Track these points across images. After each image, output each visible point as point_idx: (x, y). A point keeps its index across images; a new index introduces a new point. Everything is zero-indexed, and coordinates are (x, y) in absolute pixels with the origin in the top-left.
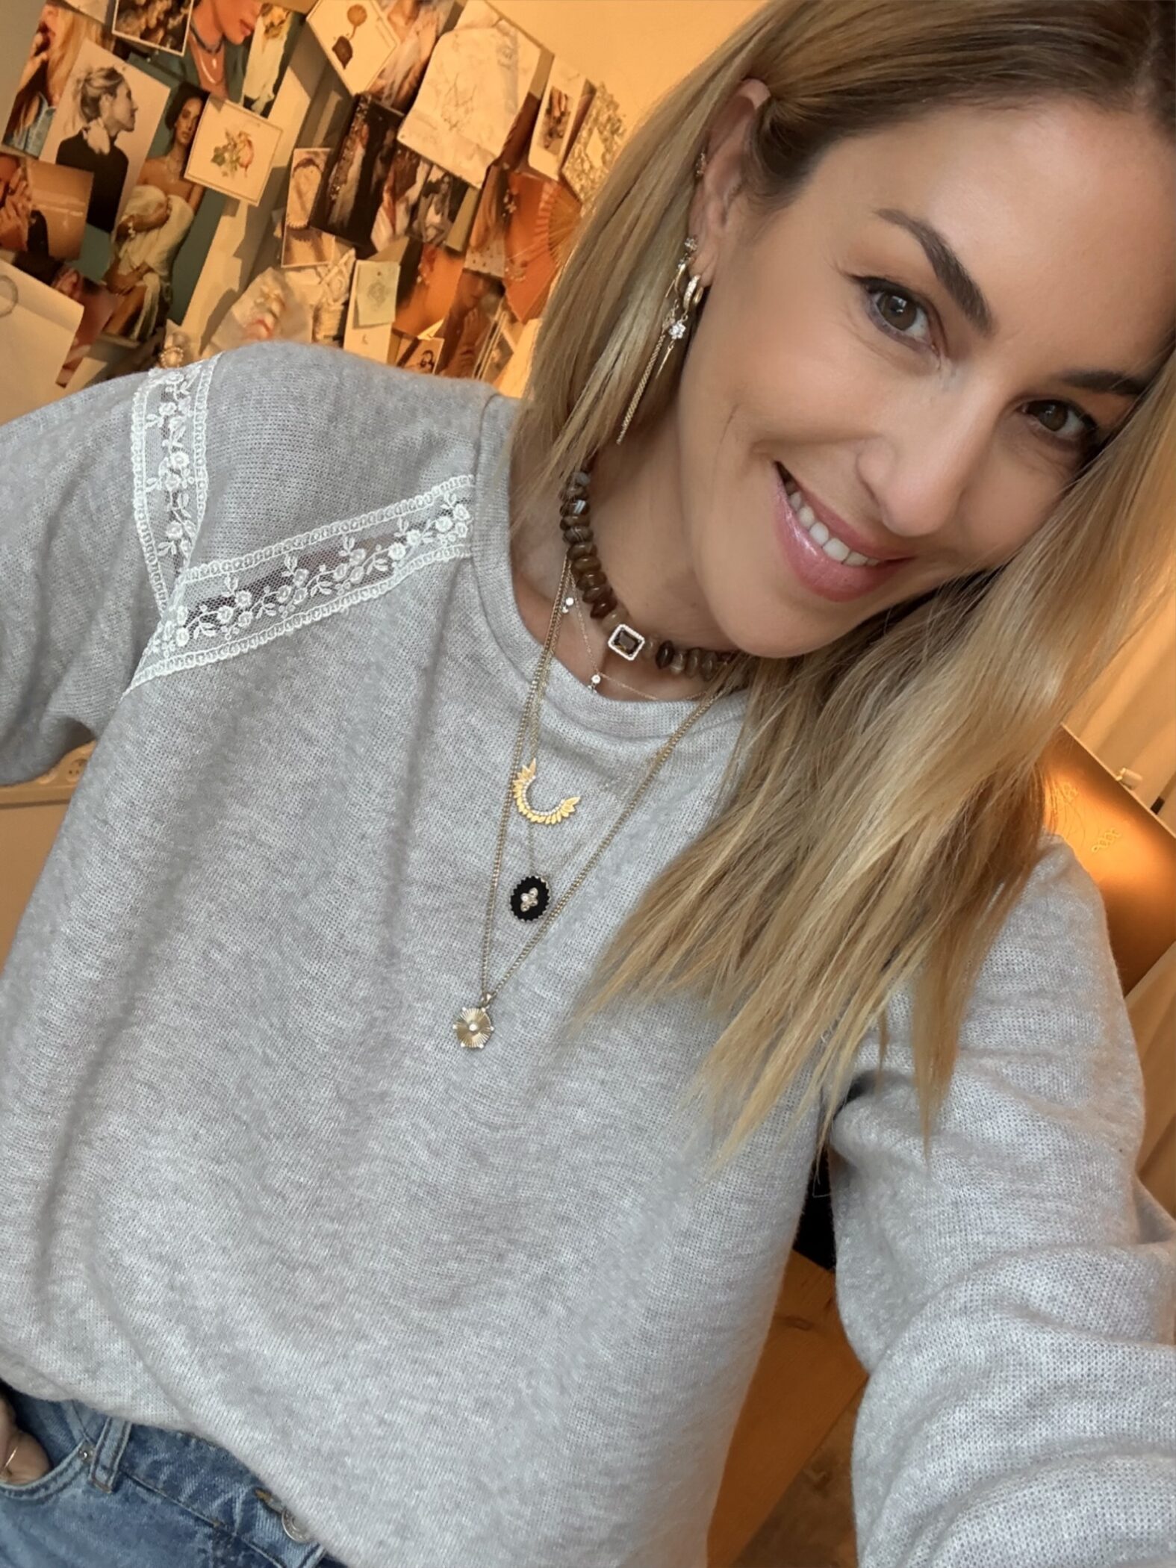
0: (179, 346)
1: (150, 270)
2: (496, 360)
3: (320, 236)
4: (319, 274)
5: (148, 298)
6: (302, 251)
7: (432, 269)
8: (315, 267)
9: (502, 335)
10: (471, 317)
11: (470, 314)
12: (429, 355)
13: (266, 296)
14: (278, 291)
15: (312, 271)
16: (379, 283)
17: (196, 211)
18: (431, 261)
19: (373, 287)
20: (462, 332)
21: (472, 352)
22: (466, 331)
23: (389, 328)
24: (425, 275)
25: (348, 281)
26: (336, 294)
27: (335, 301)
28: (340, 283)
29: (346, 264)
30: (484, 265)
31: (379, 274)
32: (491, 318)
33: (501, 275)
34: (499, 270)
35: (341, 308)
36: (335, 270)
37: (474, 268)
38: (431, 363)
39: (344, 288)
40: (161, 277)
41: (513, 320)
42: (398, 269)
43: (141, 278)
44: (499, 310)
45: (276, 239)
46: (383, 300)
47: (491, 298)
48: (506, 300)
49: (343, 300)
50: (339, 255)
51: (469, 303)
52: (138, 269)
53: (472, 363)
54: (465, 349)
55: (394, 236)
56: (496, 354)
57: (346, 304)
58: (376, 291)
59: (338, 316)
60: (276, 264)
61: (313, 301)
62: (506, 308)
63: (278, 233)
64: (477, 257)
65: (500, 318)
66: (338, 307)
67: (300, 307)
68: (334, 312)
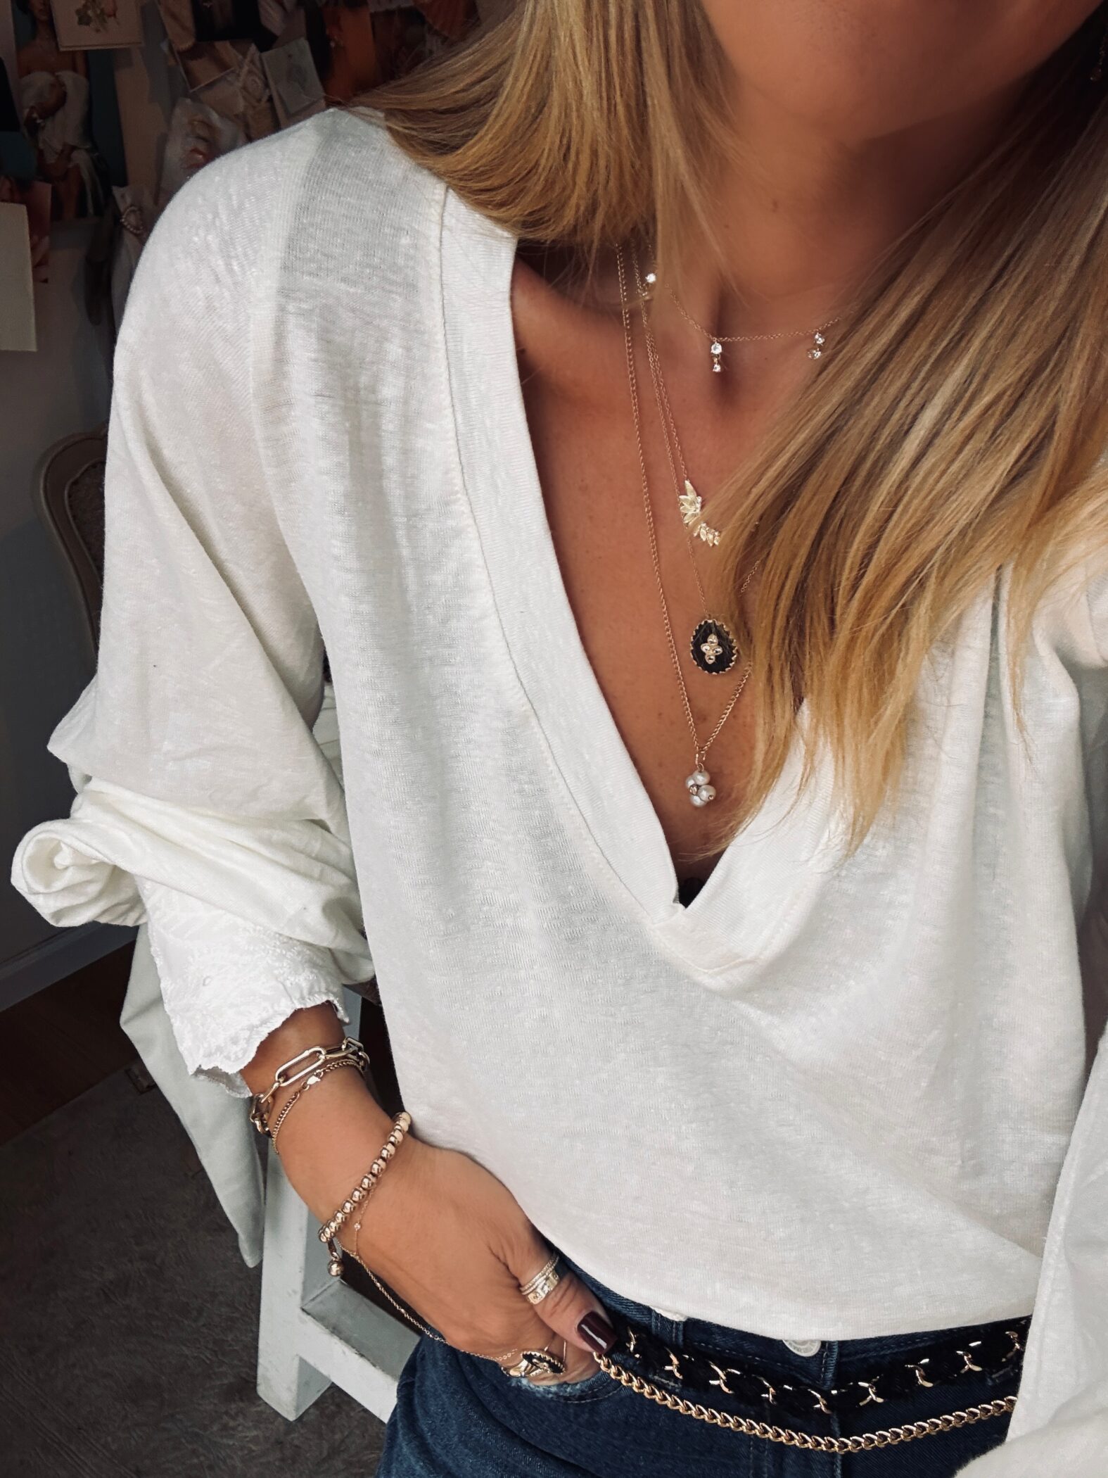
1: (73, 148)
5: (85, 176)
6: (203, 69)
7: (341, 29)
8: (223, 78)
10: (401, 56)
11: (400, 54)
15: (222, 83)
16: (293, 66)
17: (88, 76)
19: (289, 72)
24: (336, 38)
25: (261, 76)
26: (257, 93)
27: (259, 101)
28: (254, 83)
29: (252, 61)
31: (289, 57)
32: (423, 48)
35: (267, 106)
36: (244, 72)
39: (261, 86)
40: (87, 151)
42: (306, 44)
43: (69, 159)
46: (305, 80)
50: (241, 56)
52: (62, 151)
55: (288, 16)
57: (270, 99)
58: (294, 75)
59: (267, 115)
63: (171, 62)
66: (264, 105)
68: (262, 113)
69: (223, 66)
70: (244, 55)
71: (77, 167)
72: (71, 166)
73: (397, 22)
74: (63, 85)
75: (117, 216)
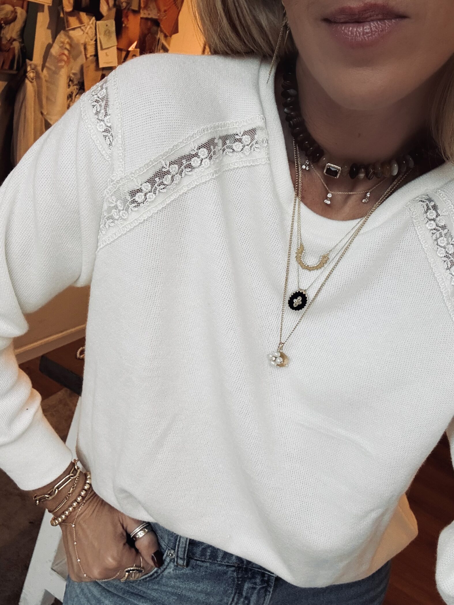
0: (33, 69)
1: (14, 40)
3: (79, 13)
4: (82, 30)
5: (16, 52)
6: (73, 21)
7: (128, 20)
8: (80, 27)
9: (162, 43)
10: (148, 38)
11: (148, 36)
13: (63, 43)
14: (67, 40)
15: (79, 29)
16: (107, 30)
17: (27, 12)
18: (127, 17)
19: (105, 31)
22: (147, 44)
23: (115, 47)
24: (126, 23)
25: (95, 30)
26: (91, 36)
27: (92, 40)
28: (91, 32)
29: (92, 23)
30: (149, 14)
31: (107, 25)
32: (156, 37)
33: (156, 17)
35: (94, 42)
36: (89, 27)
37: (145, 16)
39: (94, 35)
40: (20, 42)
41: (166, 36)
42: (114, 22)
43: (12, 44)
44: (159, 33)
45: (61, 17)
46: (111, 37)
47: (155, 28)
48: (161, 28)
49: (94, 39)
50: (88, 20)
51: (146, 32)
52: (10, 40)
55: (109, 9)
57: (96, 41)
58: (107, 33)
59: (94, 46)
60: (64, 29)
61: (82, 41)
62: (162, 31)
63: (62, 15)
64: (145, 11)
65: (160, 36)
66: (93, 42)
67: (78, 45)
68: (92, 44)
69: (81, 22)
70: (90, 20)
71: (14, 48)
72: (12, 47)
73: (149, 23)
74: (16, 13)
75: (26, 72)
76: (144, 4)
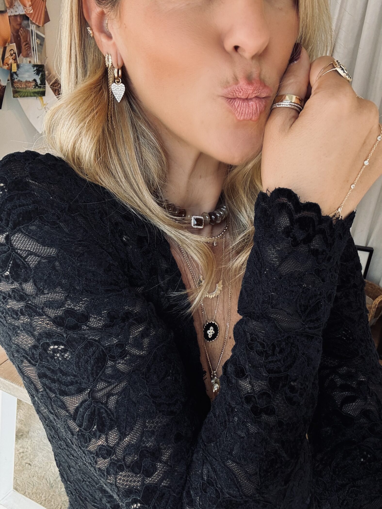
2: (39, 43)
9: (36, 33)
10: (21, 32)
11: (20, 31)
12: (12, 51)
20: (20, 39)
21: (28, 44)
22: (21, 37)
30: (16, 12)
32: (28, 29)
33: (24, 13)
34: (22, 11)
37: (12, 14)
38: (14, 53)
41: (38, 27)
44: (30, 25)
47: (25, 22)
48: (31, 21)
51: (18, 27)
53: (30, 47)
54: (24, 44)
56: (38, 41)
62: (33, 23)
64: (12, 10)
65: (33, 28)
73: (19, 19)
76: (9, 4)
